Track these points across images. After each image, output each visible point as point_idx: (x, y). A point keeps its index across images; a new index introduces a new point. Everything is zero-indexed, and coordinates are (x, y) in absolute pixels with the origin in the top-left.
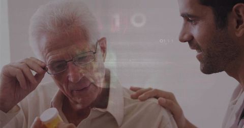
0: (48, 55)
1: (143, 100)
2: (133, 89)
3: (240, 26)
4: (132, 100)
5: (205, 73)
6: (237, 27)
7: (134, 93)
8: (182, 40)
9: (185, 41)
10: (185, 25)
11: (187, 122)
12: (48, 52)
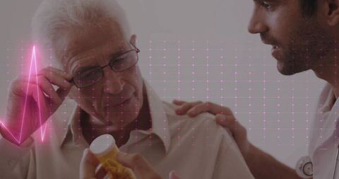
0: (72, 60)
1: (193, 116)
2: (176, 103)
3: (334, 12)
4: (179, 116)
5: (286, 74)
6: (330, 13)
7: (180, 107)
8: (252, 31)
9: (257, 33)
10: (256, 11)
11: (252, 147)
12: (73, 56)
